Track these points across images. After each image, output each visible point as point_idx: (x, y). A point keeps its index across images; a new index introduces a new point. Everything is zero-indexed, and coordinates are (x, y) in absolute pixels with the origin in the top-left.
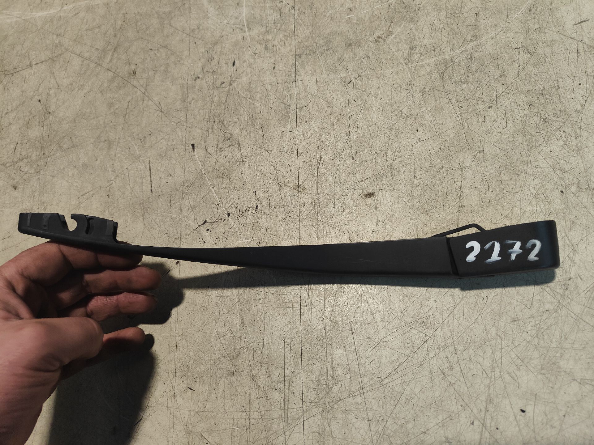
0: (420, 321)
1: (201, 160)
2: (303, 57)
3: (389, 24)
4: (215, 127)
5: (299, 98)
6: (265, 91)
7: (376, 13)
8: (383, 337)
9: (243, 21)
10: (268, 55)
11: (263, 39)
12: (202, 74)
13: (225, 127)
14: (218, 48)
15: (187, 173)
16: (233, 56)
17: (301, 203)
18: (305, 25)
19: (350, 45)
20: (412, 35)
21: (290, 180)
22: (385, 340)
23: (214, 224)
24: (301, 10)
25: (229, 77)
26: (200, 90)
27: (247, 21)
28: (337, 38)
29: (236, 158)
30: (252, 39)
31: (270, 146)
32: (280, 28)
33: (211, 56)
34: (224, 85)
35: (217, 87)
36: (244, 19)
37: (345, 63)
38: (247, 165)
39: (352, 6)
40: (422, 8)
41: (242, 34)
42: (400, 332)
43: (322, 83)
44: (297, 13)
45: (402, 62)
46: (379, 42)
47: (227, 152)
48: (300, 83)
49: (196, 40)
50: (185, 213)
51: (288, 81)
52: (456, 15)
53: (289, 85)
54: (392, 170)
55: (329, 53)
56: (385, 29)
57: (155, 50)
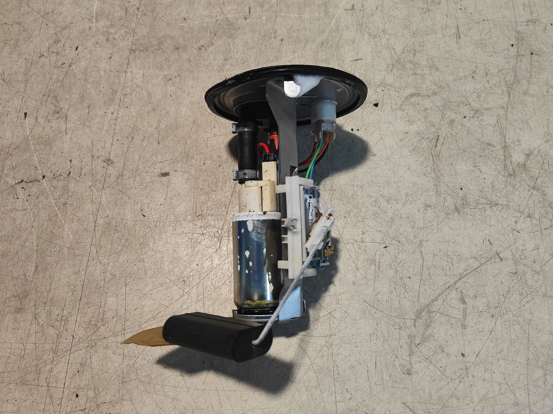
0: (181, 280)
1: (30, 127)
2: (137, 52)
3: (213, 37)
4: (49, 101)
5: (125, 87)
6: (99, 76)
7: (204, 25)
8: (149, 290)
9: (93, 13)
10: (108, 46)
11: (107, 32)
12: (47, 52)
13: (57, 102)
14: (66, 33)
15: (15, 138)
16: (78, 42)
17: (107, 174)
18: (144, 25)
19: (178, 48)
20: (228, 49)
21: (103, 154)
22: (150, 292)
23: (29, 184)
24: (144, 12)
25: (71, 60)
26: (43, 66)
27: (96, 13)
28: (169, 42)
29: (61, 130)
30: (98, 30)
31: (92, 124)
32: (123, 25)
33: (58, 38)
34: (64, 66)
35: (58, 66)
36: (94, 12)
37: (170, 63)
38: (69, 136)
39: (186, 16)
40: (242, 28)
41: (90, 24)
42: (164, 287)
43: (147, 77)
44: (140, 13)
45: (216, 69)
46: (201, 49)
47: (54, 124)
48: (129, 73)
49: (48, 23)
50: (6, 171)
51: (120, 71)
52: (267, 38)
53: (120, 75)
54: (187, 156)
55: (159, 52)
56: (208, 39)
57: (9, 25)
